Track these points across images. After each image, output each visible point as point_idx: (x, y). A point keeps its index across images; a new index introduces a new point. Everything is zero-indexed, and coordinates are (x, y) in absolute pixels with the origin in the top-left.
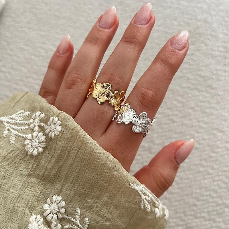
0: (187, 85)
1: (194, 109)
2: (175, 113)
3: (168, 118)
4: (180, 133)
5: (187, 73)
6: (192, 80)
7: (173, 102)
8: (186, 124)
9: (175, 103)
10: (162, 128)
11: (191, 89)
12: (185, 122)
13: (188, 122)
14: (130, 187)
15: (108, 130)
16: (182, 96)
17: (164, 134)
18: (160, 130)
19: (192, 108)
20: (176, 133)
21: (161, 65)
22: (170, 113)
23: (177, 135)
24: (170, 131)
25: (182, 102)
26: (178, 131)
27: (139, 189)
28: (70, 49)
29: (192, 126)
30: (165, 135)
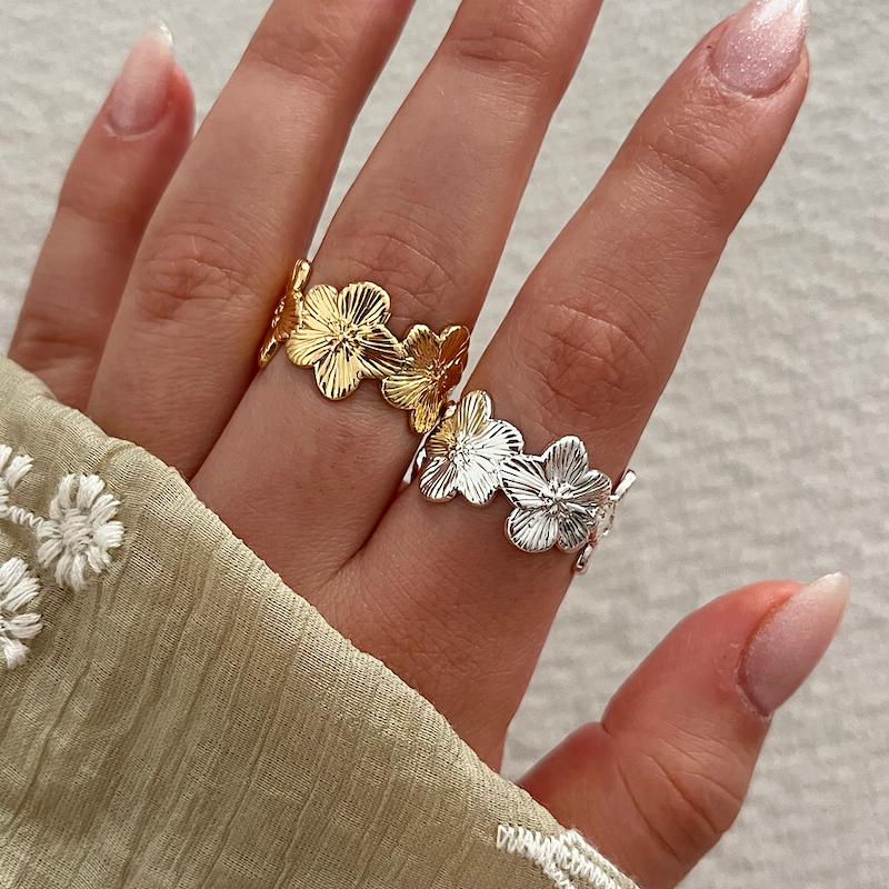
0: (816, 279)
1: (856, 408)
2: (751, 432)
3: (716, 458)
4: (781, 540)
5: (815, 216)
6: (842, 250)
7: (741, 374)
8: (810, 493)
9: (754, 376)
10: (684, 517)
11: (837, 303)
12: (807, 481)
13: (824, 479)
14: (499, 845)
15: (375, 536)
16: (790, 340)
17: (693, 547)
18: (676, 528)
19: (842, 405)
20: (760, 541)
21: (660, 178)
22: (729, 432)
23: (767, 554)
24: (729, 529)
25: (790, 374)
26: (773, 529)
27: (550, 856)
28: (172, 103)
29: (848, 503)
30: (700, 556)
